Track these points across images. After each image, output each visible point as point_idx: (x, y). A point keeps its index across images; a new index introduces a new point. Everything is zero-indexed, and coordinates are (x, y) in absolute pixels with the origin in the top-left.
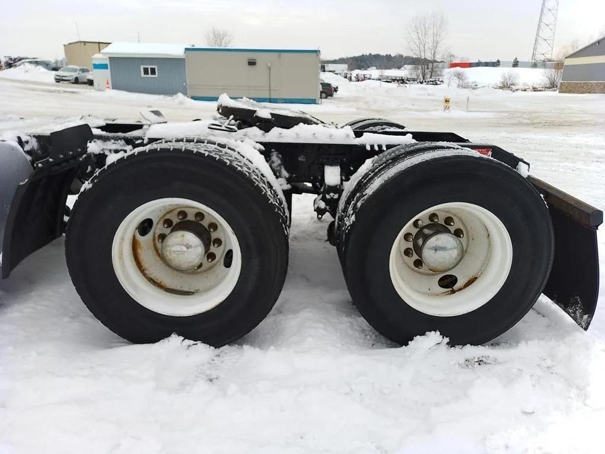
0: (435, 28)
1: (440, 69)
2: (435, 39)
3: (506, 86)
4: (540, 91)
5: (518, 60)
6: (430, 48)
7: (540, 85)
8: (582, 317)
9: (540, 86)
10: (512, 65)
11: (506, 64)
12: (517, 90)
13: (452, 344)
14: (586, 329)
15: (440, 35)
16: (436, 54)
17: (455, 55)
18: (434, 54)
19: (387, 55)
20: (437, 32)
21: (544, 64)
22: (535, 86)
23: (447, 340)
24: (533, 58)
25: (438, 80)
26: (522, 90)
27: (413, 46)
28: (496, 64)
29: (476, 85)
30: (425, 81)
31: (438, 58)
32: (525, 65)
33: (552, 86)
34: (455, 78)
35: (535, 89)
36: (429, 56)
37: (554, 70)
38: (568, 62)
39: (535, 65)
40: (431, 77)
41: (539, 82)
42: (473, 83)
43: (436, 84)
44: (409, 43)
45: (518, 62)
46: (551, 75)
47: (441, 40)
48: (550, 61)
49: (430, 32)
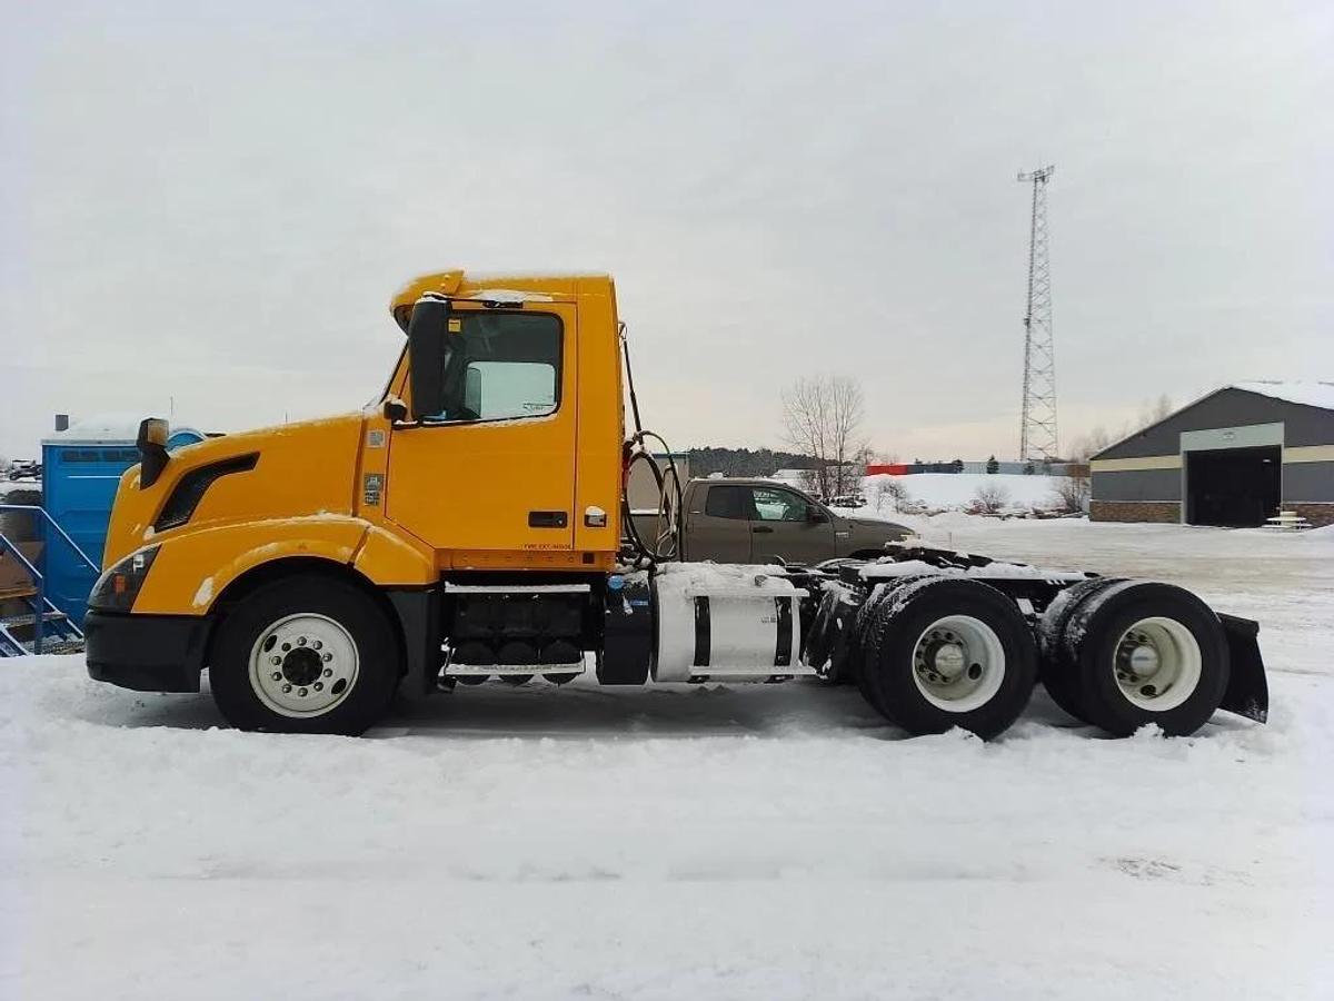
0: (839, 406)
1: (853, 479)
2: (840, 425)
3: (989, 508)
4: (1049, 517)
5: (996, 459)
6: (831, 440)
7: (1046, 506)
8: (1258, 712)
9: (1048, 509)
10: (986, 470)
11: (975, 468)
12: (1009, 516)
13: (1165, 735)
14: (1265, 722)
15: (848, 417)
16: (844, 452)
17: (875, 452)
18: (841, 450)
19: (740, 450)
20: (844, 412)
21: (1048, 466)
22: (1039, 508)
23: (1162, 731)
24: (1022, 456)
25: (857, 499)
26: (1020, 517)
27: (799, 436)
28: (956, 467)
29: (924, 507)
30: (833, 501)
31: (849, 456)
32: (1011, 469)
33: (1072, 509)
34: (887, 494)
35: (1039, 515)
36: (831, 454)
37: (1069, 479)
38: (1097, 466)
39: (1029, 470)
40: (839, 493)
41: (1043, 499)
42: (918, 503)
43: (855, 506)
44: (791, 431)
45: (996, 463)
46: (1067, 489)
47: (852, 427)
48: (1056, 461)
49: (830, 413)
